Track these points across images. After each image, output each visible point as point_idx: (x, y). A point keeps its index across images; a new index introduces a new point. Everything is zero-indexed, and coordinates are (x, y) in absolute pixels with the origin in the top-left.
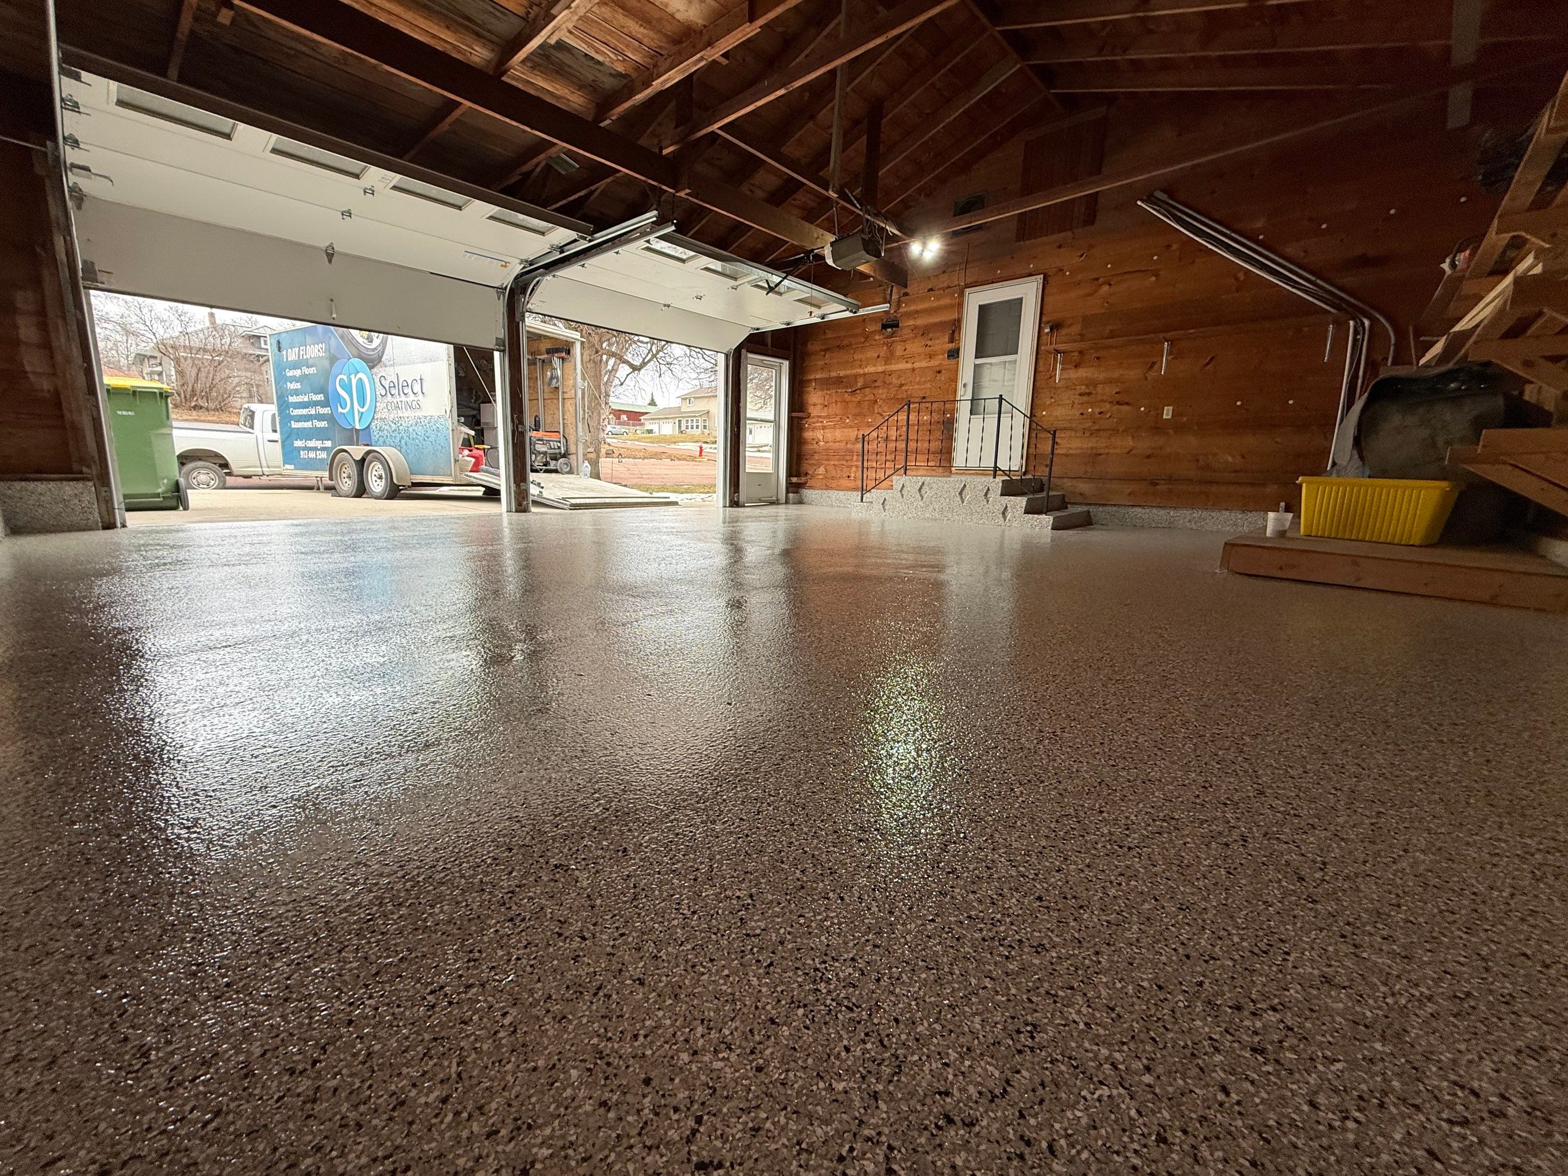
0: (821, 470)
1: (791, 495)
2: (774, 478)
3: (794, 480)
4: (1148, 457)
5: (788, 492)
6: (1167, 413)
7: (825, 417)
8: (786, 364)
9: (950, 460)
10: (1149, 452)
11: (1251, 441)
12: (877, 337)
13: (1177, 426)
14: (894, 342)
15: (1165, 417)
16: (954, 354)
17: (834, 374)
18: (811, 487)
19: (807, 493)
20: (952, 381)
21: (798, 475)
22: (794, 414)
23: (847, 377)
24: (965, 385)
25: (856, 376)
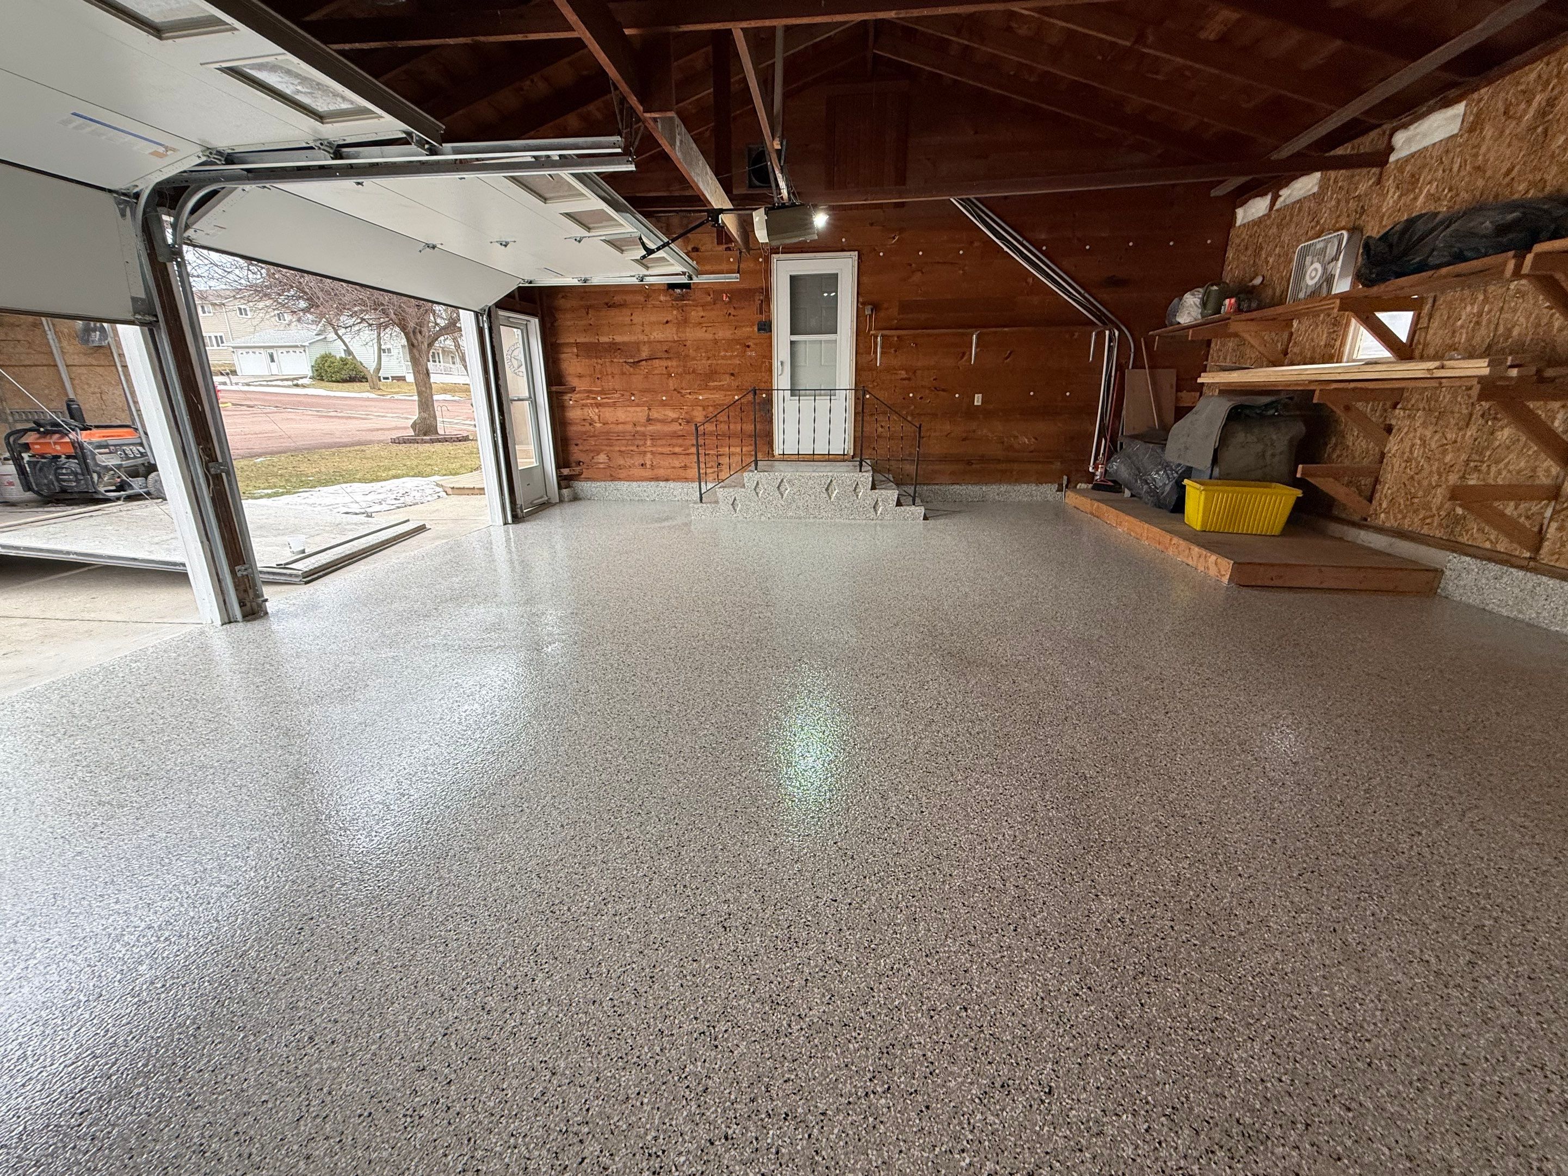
0: (602, 458)
1: (565, 492)
2: (540, 471)
3: (566, 471)
4: (964, 440)
5: (560, 487)
6: (978, 400)
7: (598, 393)
8: (534, 323)
9: (771, 444)
10: (964, 435)
11: (1042, 427)
12: (662, 298)
13: (985, 413)
14: (686, 305)
15: (976, 403)
16: (766, 327)
17: (604, 339)
18: (588, 479)
19: (583, 486)
20: (764, 357)
21: (567, 465)
22: (554, 388)
23: (624, 343)
24: (782, 363)
25: (637, 344)
